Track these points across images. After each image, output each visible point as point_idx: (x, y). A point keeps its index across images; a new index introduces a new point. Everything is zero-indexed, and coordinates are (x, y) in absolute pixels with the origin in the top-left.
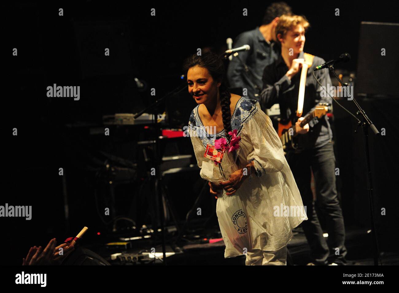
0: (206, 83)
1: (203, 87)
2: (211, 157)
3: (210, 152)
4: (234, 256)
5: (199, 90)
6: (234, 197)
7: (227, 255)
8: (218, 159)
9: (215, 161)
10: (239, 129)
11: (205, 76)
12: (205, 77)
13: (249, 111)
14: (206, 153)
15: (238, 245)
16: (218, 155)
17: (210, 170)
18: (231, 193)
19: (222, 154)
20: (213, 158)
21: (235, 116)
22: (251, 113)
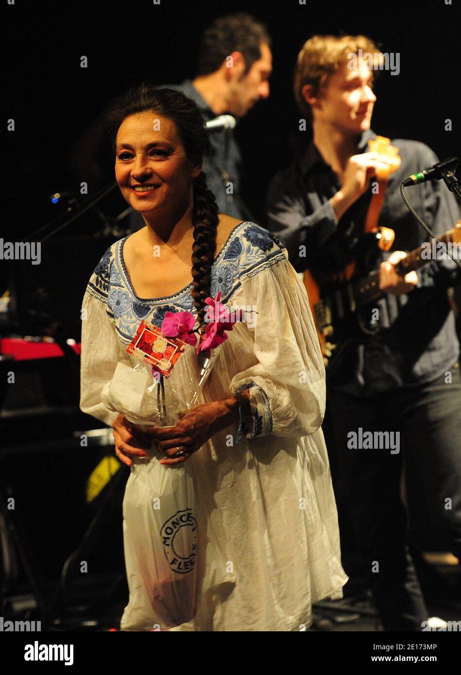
0: (169, 157)
1: (158, 166)
2: (146, 356)
3: (146, 343)
4: (146, 628)
5: (149, 171)
6: (180, 472)
7: (128, 622)
8: (164, 365)
9: (155, 369)
10: (225, 294)
11: (168, 138)
12: (169, 142)
13: (265, 251)
14: (133, 343)
15: (162, 601)
16: (168, 354)
17: (135, 390)
18: (176, 460)
19: (177, 352)
20: (152, 360)
21: (224, 259)
22: (268, 257)
